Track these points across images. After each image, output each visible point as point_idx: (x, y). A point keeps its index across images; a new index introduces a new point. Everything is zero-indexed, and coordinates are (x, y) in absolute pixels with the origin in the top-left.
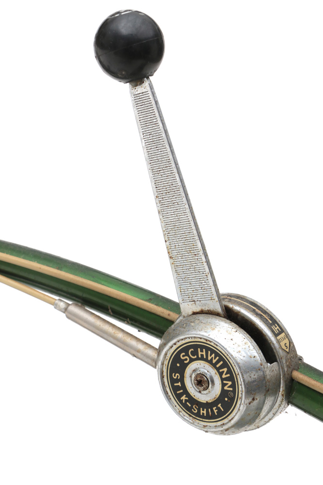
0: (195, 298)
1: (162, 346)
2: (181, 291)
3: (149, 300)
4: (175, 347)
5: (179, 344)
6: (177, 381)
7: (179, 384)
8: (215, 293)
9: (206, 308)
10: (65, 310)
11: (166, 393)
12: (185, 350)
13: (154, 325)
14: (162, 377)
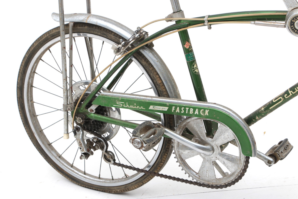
0: (291, 6)
1: (286, 23)
2: (287, 6)
3: (277, 12)
4: (290, 19)
5: (291, 18)
6: (293, 27)
7: (294, 28)
8: (297, 3)
9: (295, 7)
10: (254, 23)
11: (291, 32)
12: (293, 19)
13: (280, 18)
14: (289, 28)
